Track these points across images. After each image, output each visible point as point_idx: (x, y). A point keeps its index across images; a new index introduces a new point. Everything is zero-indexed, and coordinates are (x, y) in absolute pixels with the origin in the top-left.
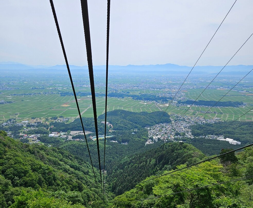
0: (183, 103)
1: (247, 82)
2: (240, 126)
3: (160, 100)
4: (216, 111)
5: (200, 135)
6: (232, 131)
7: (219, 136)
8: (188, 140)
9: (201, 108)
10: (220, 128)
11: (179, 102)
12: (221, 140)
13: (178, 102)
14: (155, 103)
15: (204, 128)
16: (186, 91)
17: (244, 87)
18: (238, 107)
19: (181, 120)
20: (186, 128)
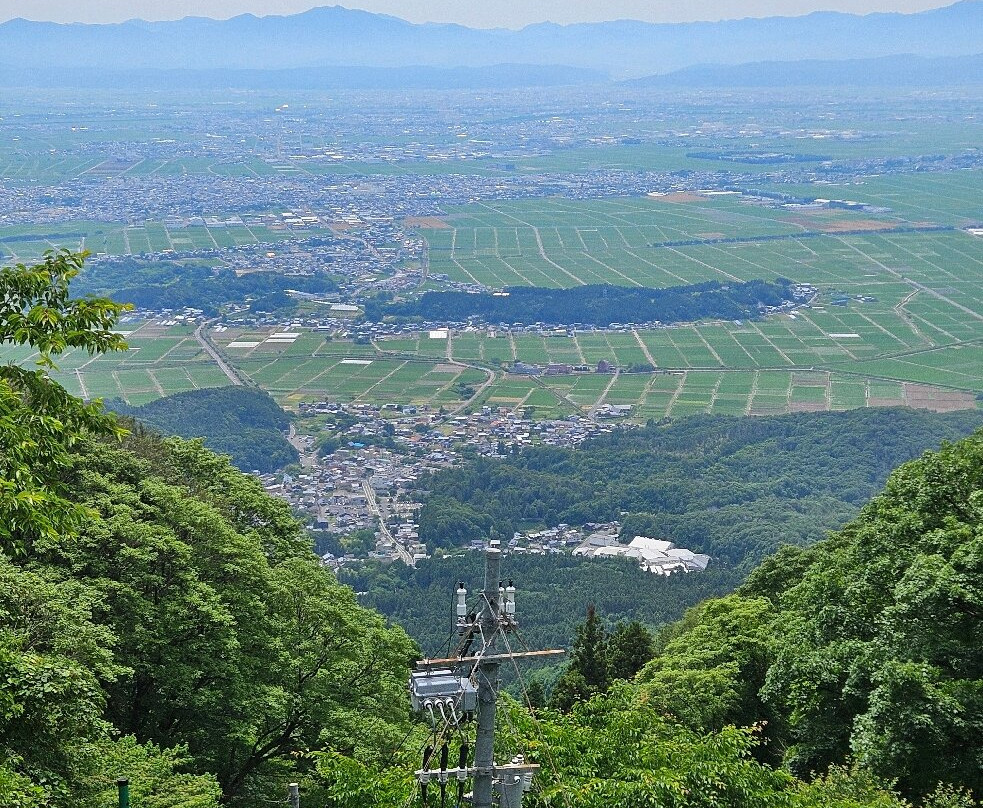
0: (404, 312)
1: (847, 134)
2: (728, 452)
3: (240, 300)
4: (611, 356)
5: (470, 536)
6: (675, 488)
7: (589, 531)
8: (380, 576)
9: (515, 341)
10: (612, 477)
11: (375, 309)
12: (598, 552)
13: (369, 306)
14: (198, 323)
15: (507, 480)
16: (436, 224)
17: (820, 170)
18: (756, 316)
19: (367, 442)
20: (393, 494)
